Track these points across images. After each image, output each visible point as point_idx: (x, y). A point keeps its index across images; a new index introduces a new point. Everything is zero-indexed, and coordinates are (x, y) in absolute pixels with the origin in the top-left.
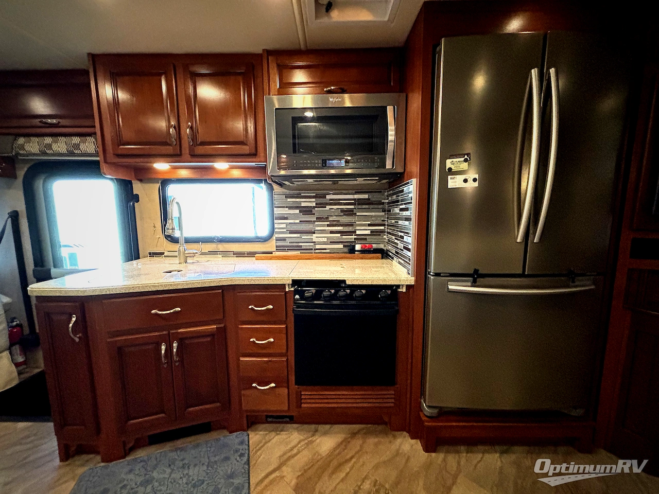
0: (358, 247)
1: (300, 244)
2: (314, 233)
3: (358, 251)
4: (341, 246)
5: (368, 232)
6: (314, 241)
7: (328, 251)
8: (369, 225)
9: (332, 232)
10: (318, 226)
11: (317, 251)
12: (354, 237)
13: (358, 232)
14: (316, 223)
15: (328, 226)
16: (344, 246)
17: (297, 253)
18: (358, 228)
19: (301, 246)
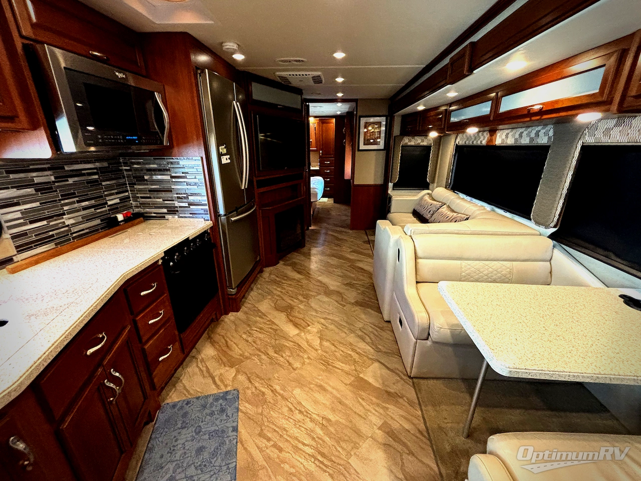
0: (120, 217)
1: (51, 233)
2: (64, 214)
3: (121, 221)
4: (98, 222)
5: (117, 201)
6: (67, 224)
7: (87, 231)
8: (117, 193)
9: (85, 209)
10: (66, 204)
11: (74, 235)
12: (107, 208)
13: (110, 203)
14: (62, 202)
15: (78, 202)
16: (101, 221)
17: (51, 246)
18: (107, 198)
19: (53, 236)
